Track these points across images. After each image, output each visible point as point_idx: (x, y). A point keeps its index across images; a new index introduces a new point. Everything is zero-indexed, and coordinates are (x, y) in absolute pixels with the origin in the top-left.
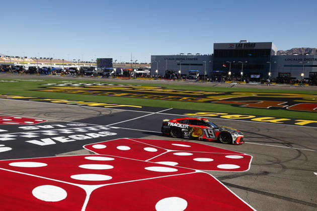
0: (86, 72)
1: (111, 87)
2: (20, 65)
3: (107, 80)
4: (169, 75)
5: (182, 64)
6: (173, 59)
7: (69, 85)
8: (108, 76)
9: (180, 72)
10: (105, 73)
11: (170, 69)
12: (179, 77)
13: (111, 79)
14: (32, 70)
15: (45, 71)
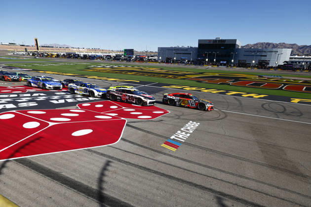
0: (117, 58)
1: (130, 68)
2: (79, 53)
3: (129, 63)
4: (168, 61)
5: (177, 53)
6: (172, 50)
7: (103, 67)
8: (130, 61)
9: (175, 58)
10: (128, 59)
11: (169, 57)
12: (174, 62)
13: (131, 63)
14: (85, 57)
15: (92, 58)
